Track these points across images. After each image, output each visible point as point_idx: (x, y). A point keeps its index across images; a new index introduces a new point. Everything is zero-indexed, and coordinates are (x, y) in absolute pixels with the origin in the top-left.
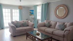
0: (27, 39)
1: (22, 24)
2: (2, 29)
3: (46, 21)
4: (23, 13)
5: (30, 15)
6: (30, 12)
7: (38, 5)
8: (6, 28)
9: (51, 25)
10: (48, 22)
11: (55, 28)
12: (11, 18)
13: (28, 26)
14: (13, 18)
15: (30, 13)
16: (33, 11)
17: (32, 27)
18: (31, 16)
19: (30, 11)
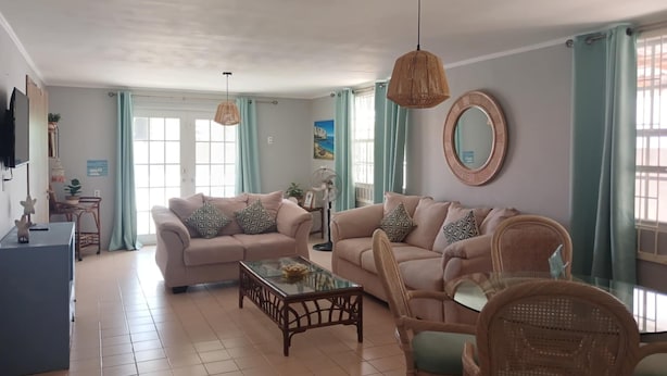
0: (241, 306)
1: (237, 215)
2: (124, 248)
3: (392, 200)
4: (270, 140)
5: (316, 157)
6: (314, 131)
7: (356, 91)
8: (145, 245)
9: (413, 228)
10: (397, 208)
11: (431, 250)
12: (183, 180)
13: (273, 229)
14: (193, 181)
15: (317, 139)
16: (329, 124)
17: (294, 237)
18: (322, 164)
19: (316, 124)
